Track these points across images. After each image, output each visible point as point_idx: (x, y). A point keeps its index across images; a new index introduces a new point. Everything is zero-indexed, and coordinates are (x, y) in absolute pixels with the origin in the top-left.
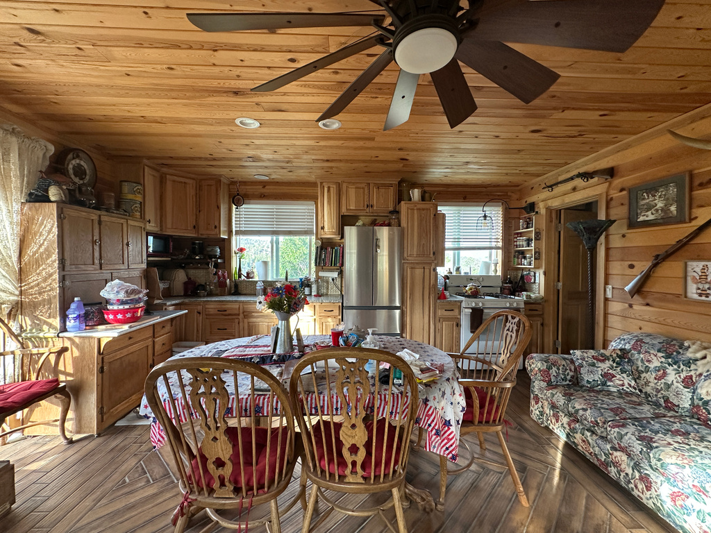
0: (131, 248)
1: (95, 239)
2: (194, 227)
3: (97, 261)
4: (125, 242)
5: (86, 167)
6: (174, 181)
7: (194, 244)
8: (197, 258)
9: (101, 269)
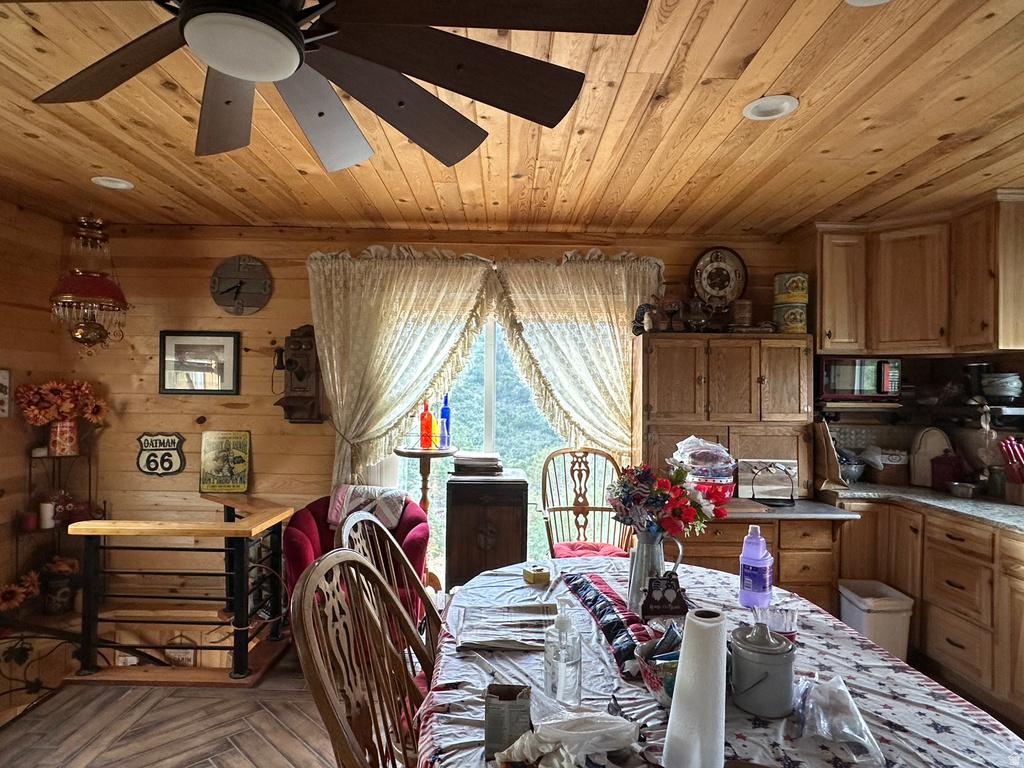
0: (766, 387)
1: (698, 375)
2: (942, 332)
3: (701, 409)
4: (755, 376)
5: (729, 269)
6: (896, 241)
7: (967, 370)
8: (974, 403)
9: (708, 420)
